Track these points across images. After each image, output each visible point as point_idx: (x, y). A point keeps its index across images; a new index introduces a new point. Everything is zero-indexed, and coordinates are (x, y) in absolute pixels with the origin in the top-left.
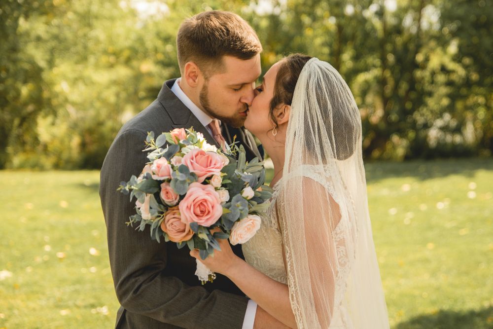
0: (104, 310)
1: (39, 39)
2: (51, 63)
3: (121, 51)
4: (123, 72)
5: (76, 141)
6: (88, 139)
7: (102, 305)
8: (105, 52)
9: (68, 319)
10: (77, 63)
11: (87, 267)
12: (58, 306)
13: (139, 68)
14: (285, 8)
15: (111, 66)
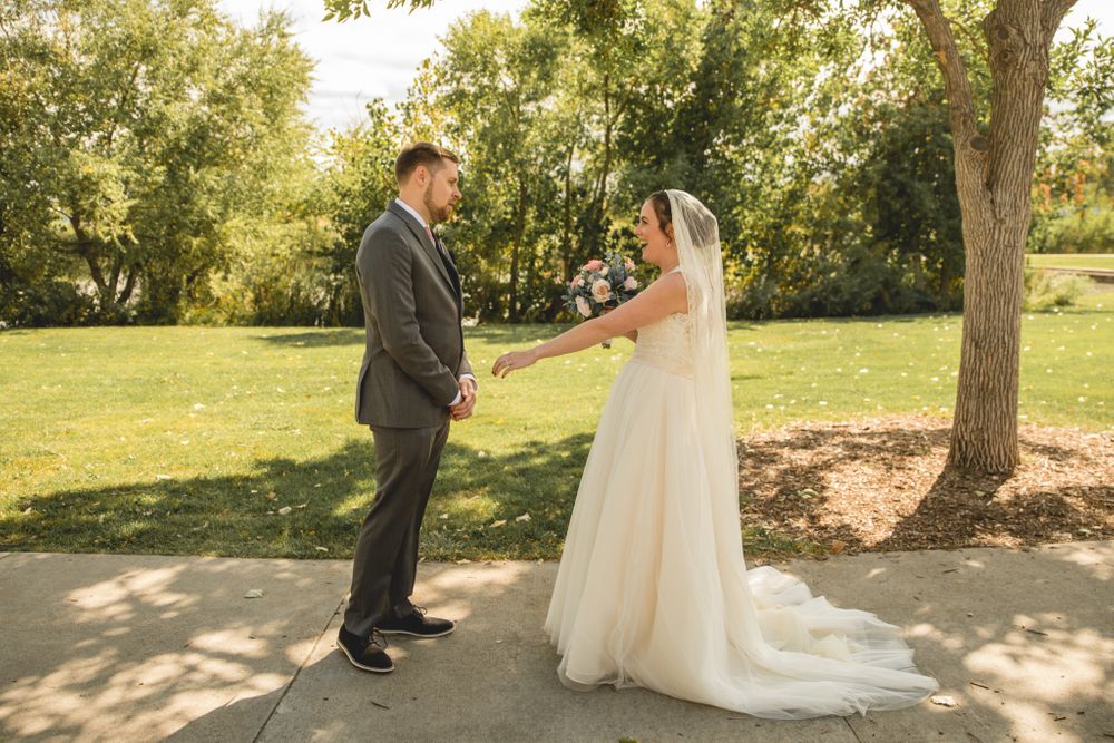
0: (298, 432)
1: (211, 191)
2: (223, 216)
3: (297, 205)
4: (298, 226)
6: (262, 294)
7: (295, 428)
9: (265, 438)
10: (251, 216)
11: (275, 402)
12: (255, 428)
13: (315, 224)
15: (287, 221)
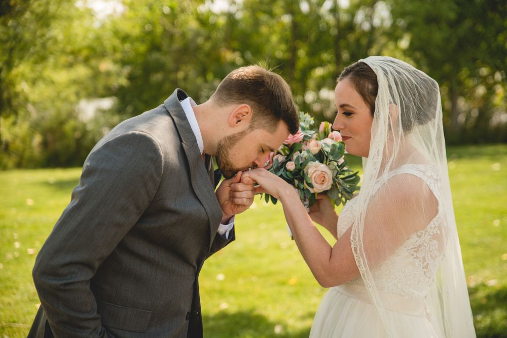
2: (9, 64)
3: (80, 51)
5: (37, 139)
6: (50, 138)
8: (63, 52)
10: (36, 63)
13: (98, 68)
14: (241, 6)
15: (70, 66)
